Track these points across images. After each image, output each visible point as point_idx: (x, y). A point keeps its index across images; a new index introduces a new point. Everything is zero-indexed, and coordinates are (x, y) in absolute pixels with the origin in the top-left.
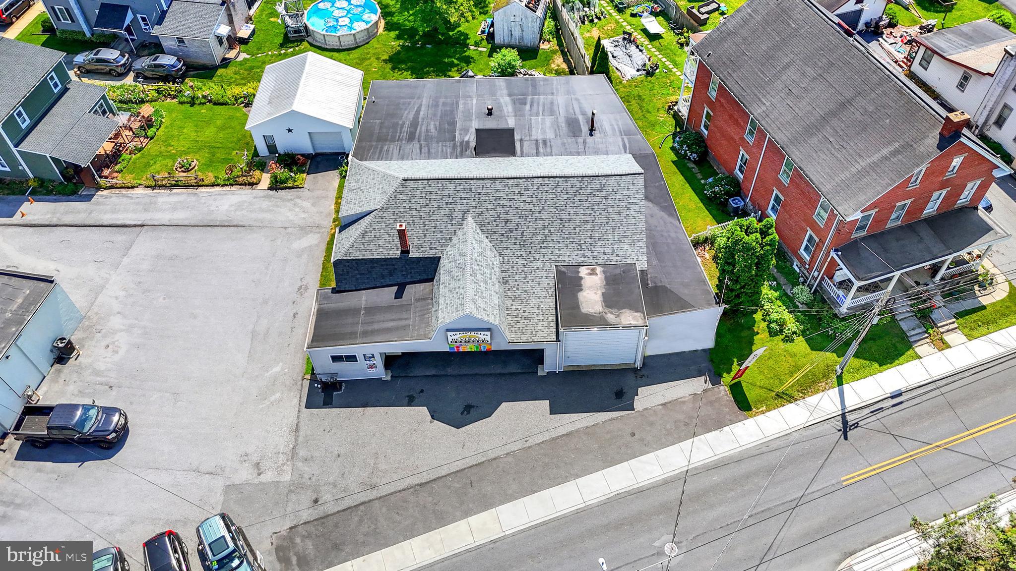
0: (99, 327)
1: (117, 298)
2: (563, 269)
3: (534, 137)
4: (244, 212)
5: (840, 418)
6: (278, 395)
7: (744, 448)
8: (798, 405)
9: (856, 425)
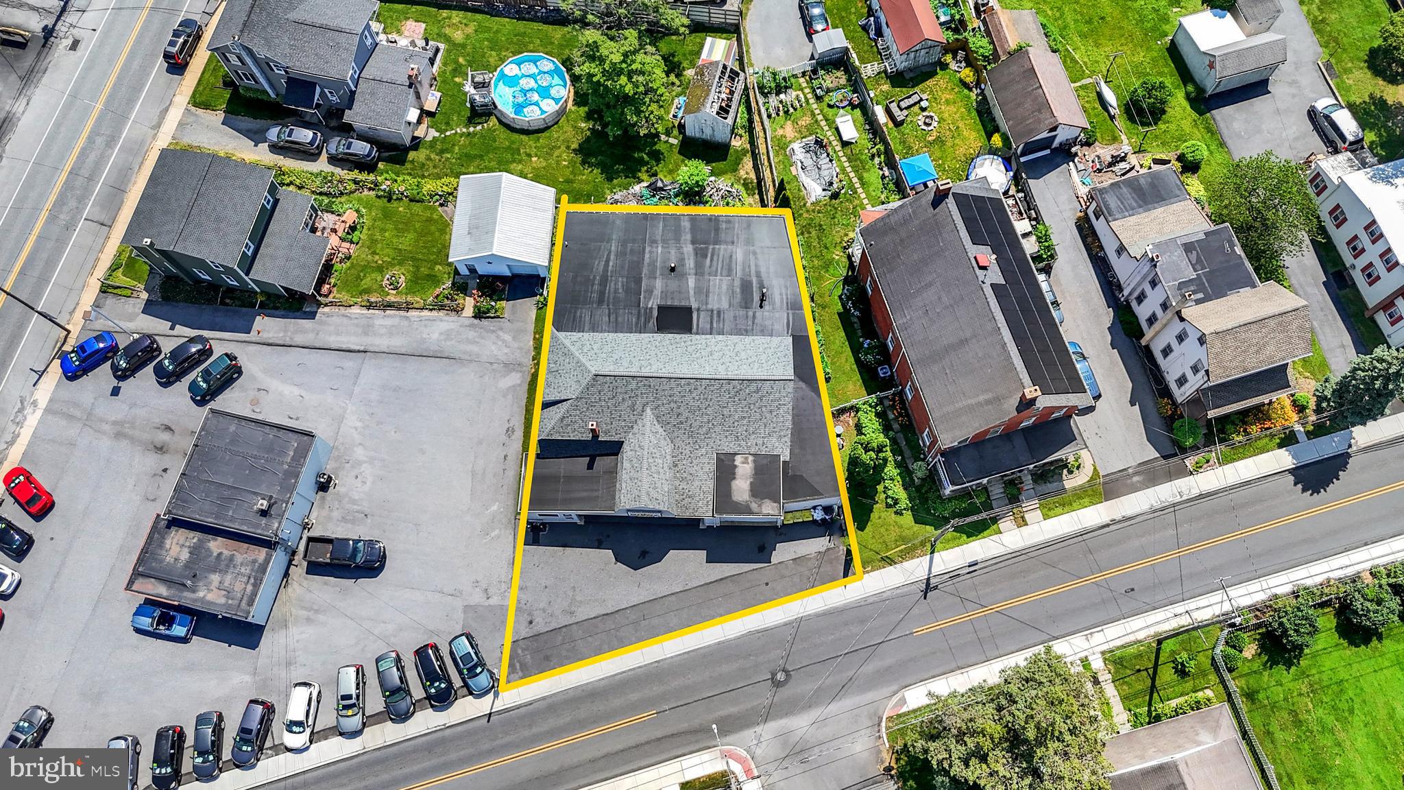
0: (347, 458)
1: (356, 428)
2: (722, 457)
3: (710, 307)
4: (453, 342)
5: (925, 581)
6: (497, 532)
7: (848, 601)
8: (895, 568)
9: (936, 588)
